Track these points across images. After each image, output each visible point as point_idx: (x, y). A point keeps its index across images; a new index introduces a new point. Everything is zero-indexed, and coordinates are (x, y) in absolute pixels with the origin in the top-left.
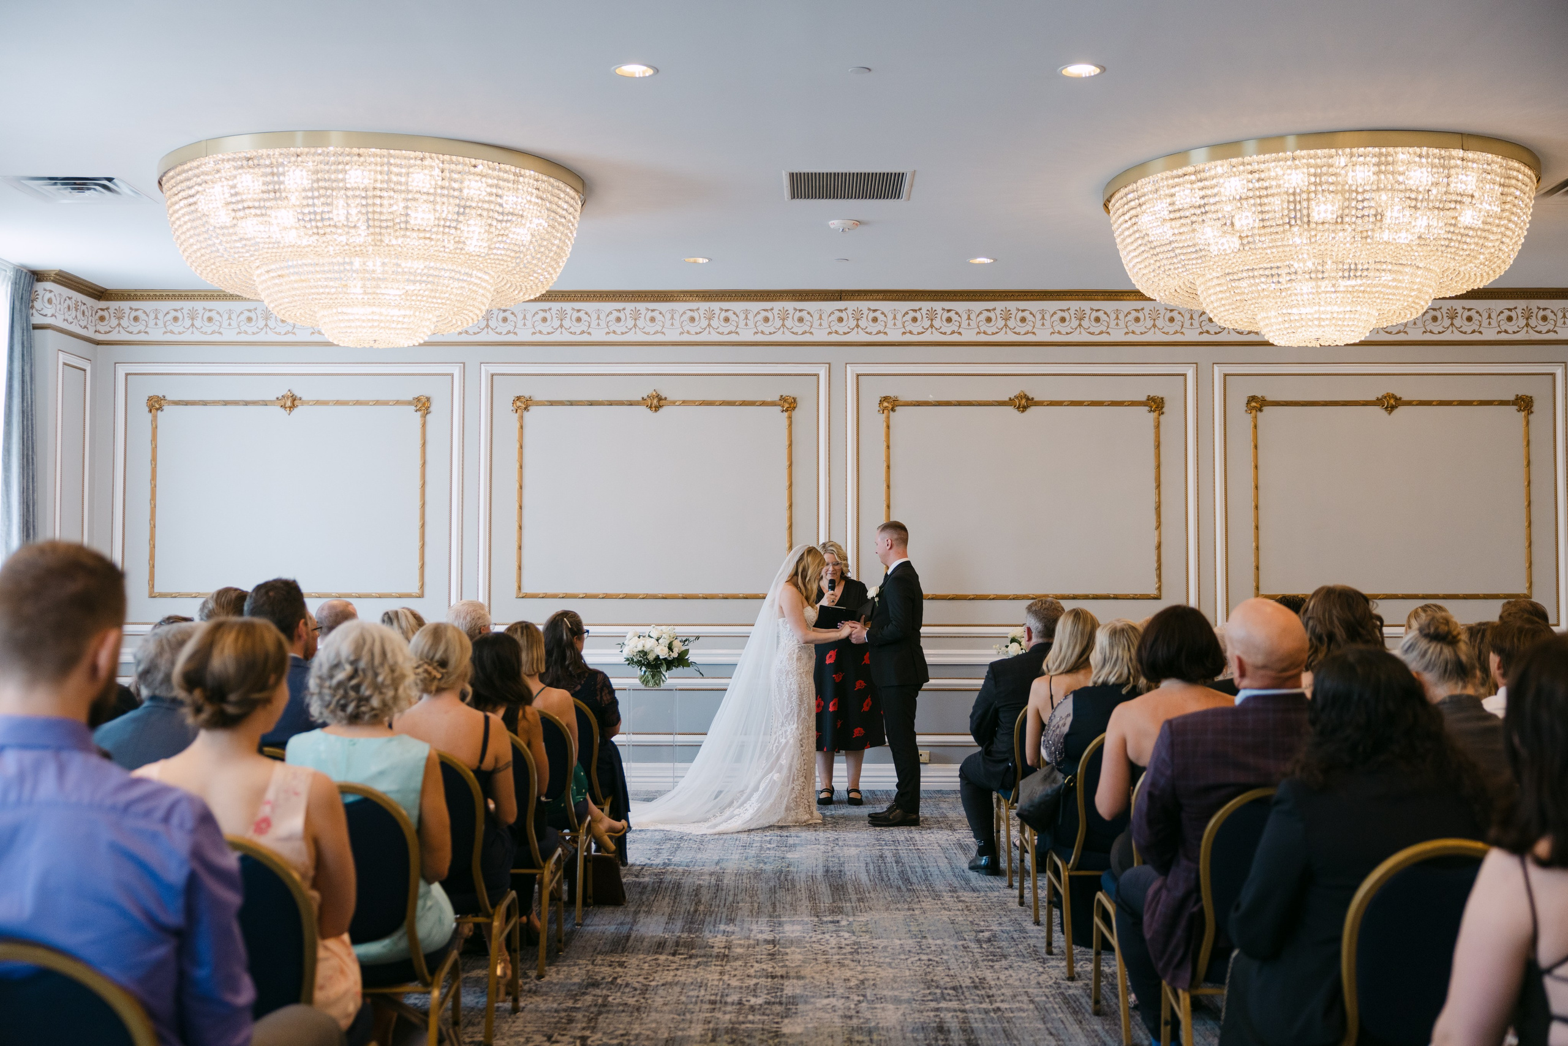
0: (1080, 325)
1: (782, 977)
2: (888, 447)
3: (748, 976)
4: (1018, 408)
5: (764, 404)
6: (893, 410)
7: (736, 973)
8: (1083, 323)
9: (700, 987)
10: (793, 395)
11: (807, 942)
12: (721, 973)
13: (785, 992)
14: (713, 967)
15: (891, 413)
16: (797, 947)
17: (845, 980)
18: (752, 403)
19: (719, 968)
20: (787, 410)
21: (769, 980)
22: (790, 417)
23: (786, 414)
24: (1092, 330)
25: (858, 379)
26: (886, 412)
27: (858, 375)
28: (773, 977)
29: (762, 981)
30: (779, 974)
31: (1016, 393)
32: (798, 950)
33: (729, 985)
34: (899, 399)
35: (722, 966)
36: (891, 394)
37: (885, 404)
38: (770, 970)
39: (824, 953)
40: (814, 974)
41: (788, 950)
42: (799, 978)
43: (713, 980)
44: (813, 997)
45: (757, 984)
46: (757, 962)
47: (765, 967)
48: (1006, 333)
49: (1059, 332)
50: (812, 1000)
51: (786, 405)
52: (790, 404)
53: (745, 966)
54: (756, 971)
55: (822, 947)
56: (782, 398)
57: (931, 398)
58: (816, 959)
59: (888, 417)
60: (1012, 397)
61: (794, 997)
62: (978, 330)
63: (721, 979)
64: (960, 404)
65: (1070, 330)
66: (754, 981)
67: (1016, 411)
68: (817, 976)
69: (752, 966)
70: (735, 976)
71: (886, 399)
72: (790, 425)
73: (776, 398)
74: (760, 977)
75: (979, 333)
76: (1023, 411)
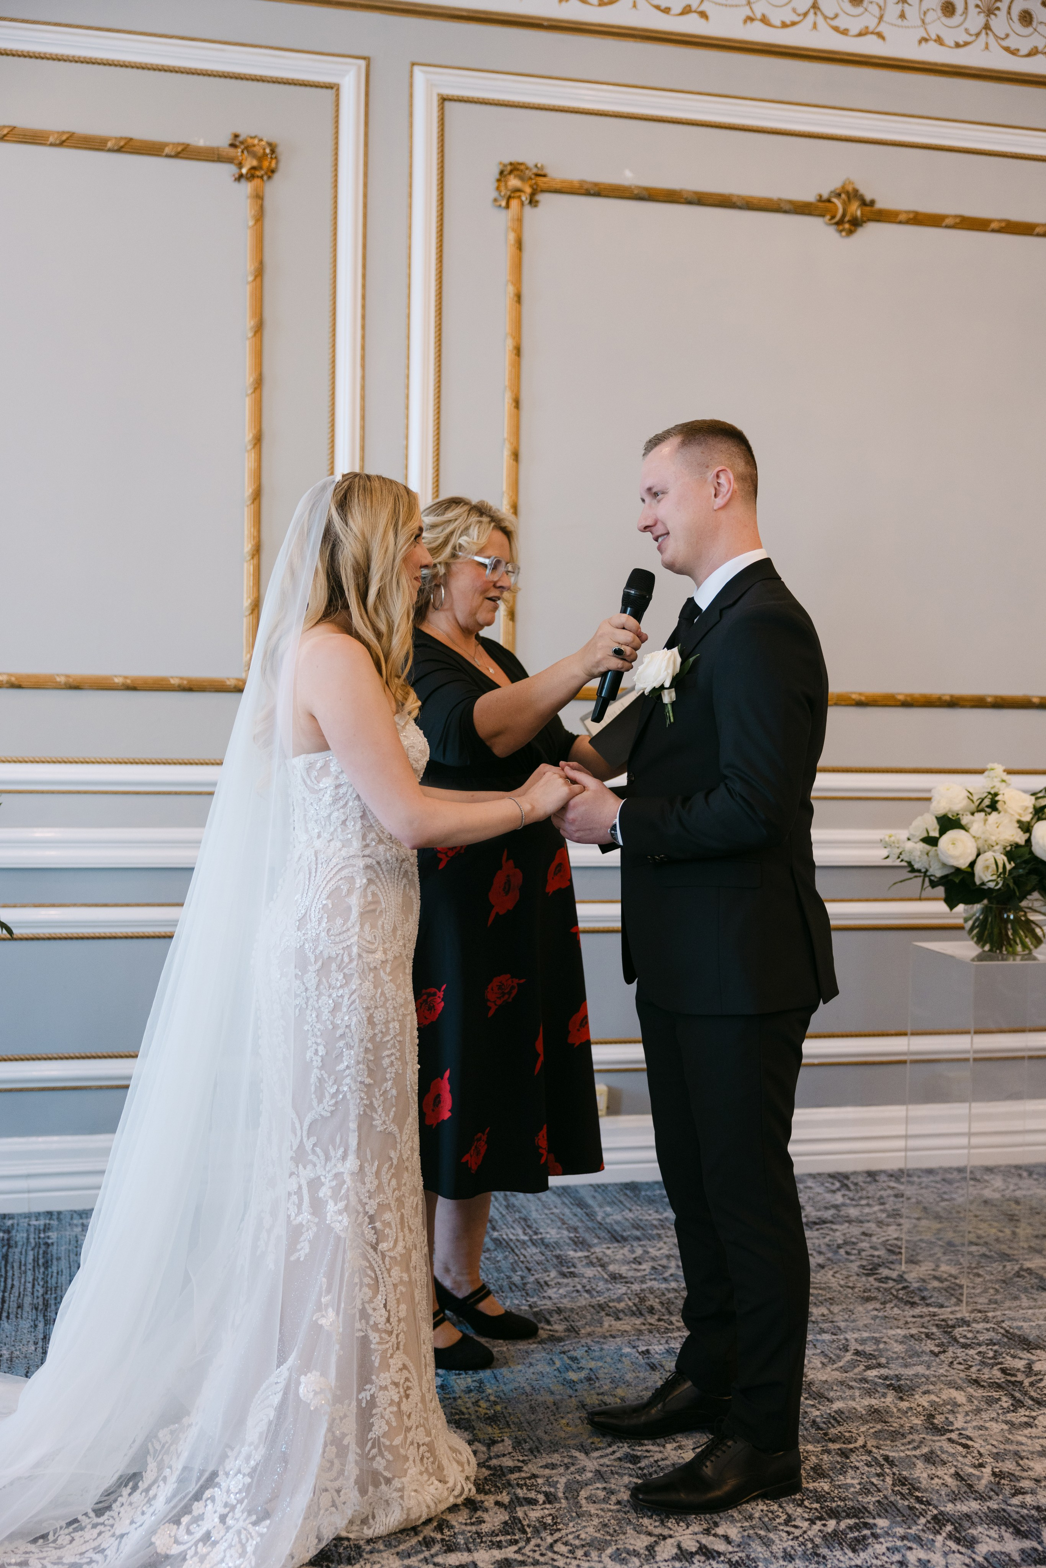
0: (987, 27)
2: (519, 298)
4: (837, 224)
5: (185, 152)
6: (533, 202)
8: (994, 22)
10: (268, 135)
15: (528, 209)
18: (152, 149)
20: (251, 176)
22: (259, 197)
23: (247, 187)
24: (1012, 43)
25: (442, 109)
26: (514, 203)
27: (444, 100)
31: (835, 184)
34: (548, 171)
36: (529, 157)
37: (514, 182)
48: (815, 26)
49: (939, 40)
51: (250, 162)
52: (261, 158)
56: (236, 142)
57: (628, 178)
59: (520, 220)
60: (825, 196)
62: (747, 12)
64: (700, 200)
65: (963, 38)
67: (831, 231)
71: (515, 169)
72: (260, 217)
73: (221, 141)
75: (750, 19)
76: (850, 232)
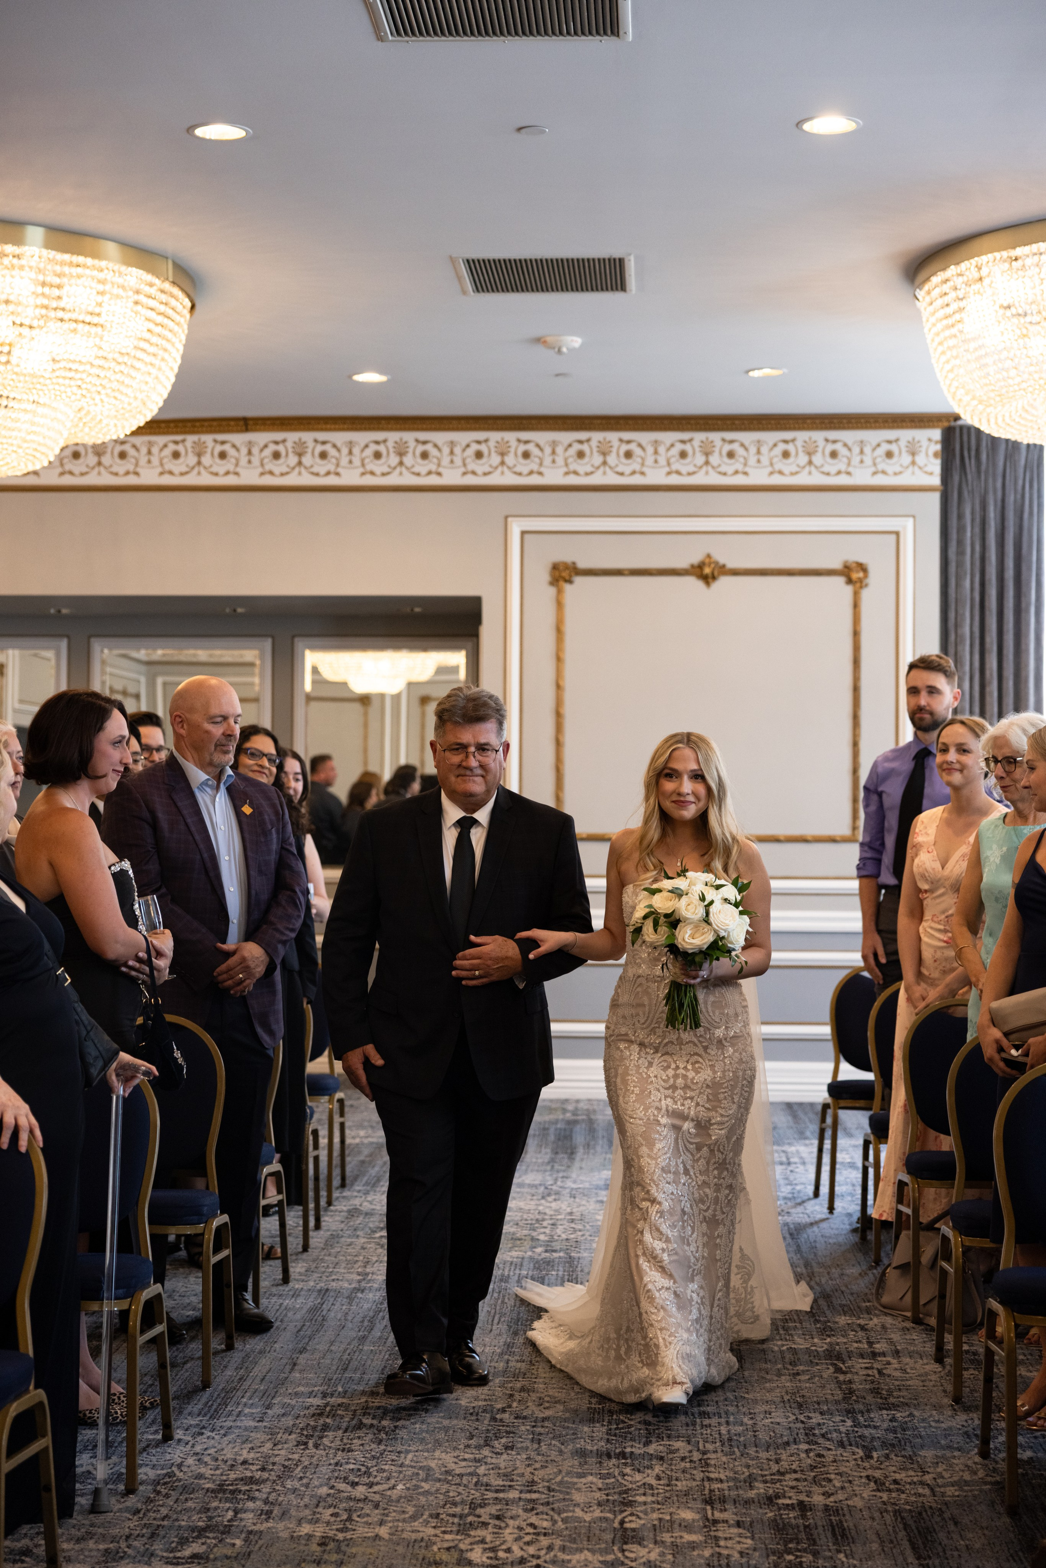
1: (609, 1456)
3: (662, 1458)
7: (683, 1464)
9: (730, 1440)
11: (559, 1534)
12: (707, 1465)
13: (604, 1429)
14: (723, 1477)
16: (579, 1520)
17: (512, 1448)
19: (712, 1476)
21: (628, 1450)
28: (623, 1455)
29: (638, 1449)
30: (614, 1461)
32: (579, 1513)
33: (689, 1442)
35: (709, 1479)
38: (628, 1470)
39: (531, 1507)
40: (559, 1459)
41: (597, 1513)
42: (582, 1454)
43: (715, 1452)
44: (565, 1420)
45: (647, 1443)
46: (651, 1487)
47: (638, 1477)
50: (567, 1415)
53: (670, 1478)
54: (651, 1467)
55: (534, 1520)
58: (549, 1489)
61: (592, 1421)
63: (704, 1453)
66: (652, 1449)
68: (554, 1454)
69: (658, 1478)
70: (683, 1459)
74: (643, 1456)
